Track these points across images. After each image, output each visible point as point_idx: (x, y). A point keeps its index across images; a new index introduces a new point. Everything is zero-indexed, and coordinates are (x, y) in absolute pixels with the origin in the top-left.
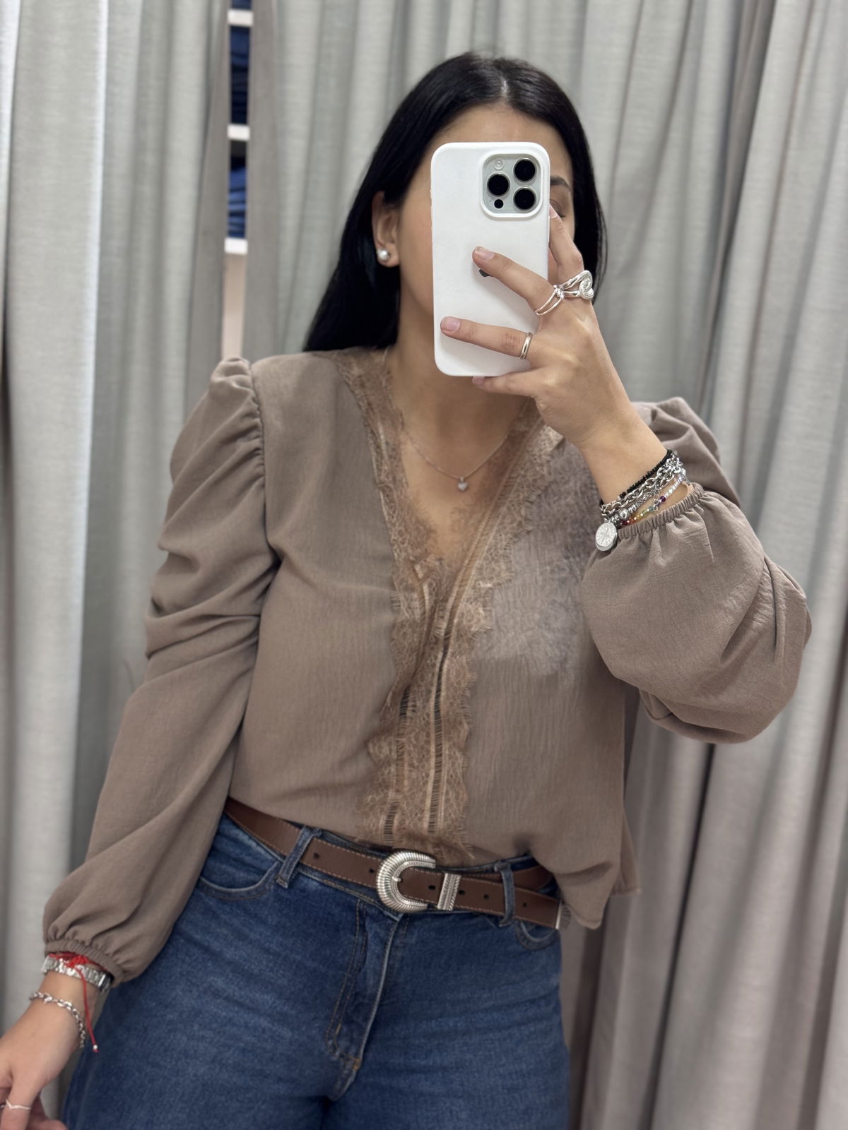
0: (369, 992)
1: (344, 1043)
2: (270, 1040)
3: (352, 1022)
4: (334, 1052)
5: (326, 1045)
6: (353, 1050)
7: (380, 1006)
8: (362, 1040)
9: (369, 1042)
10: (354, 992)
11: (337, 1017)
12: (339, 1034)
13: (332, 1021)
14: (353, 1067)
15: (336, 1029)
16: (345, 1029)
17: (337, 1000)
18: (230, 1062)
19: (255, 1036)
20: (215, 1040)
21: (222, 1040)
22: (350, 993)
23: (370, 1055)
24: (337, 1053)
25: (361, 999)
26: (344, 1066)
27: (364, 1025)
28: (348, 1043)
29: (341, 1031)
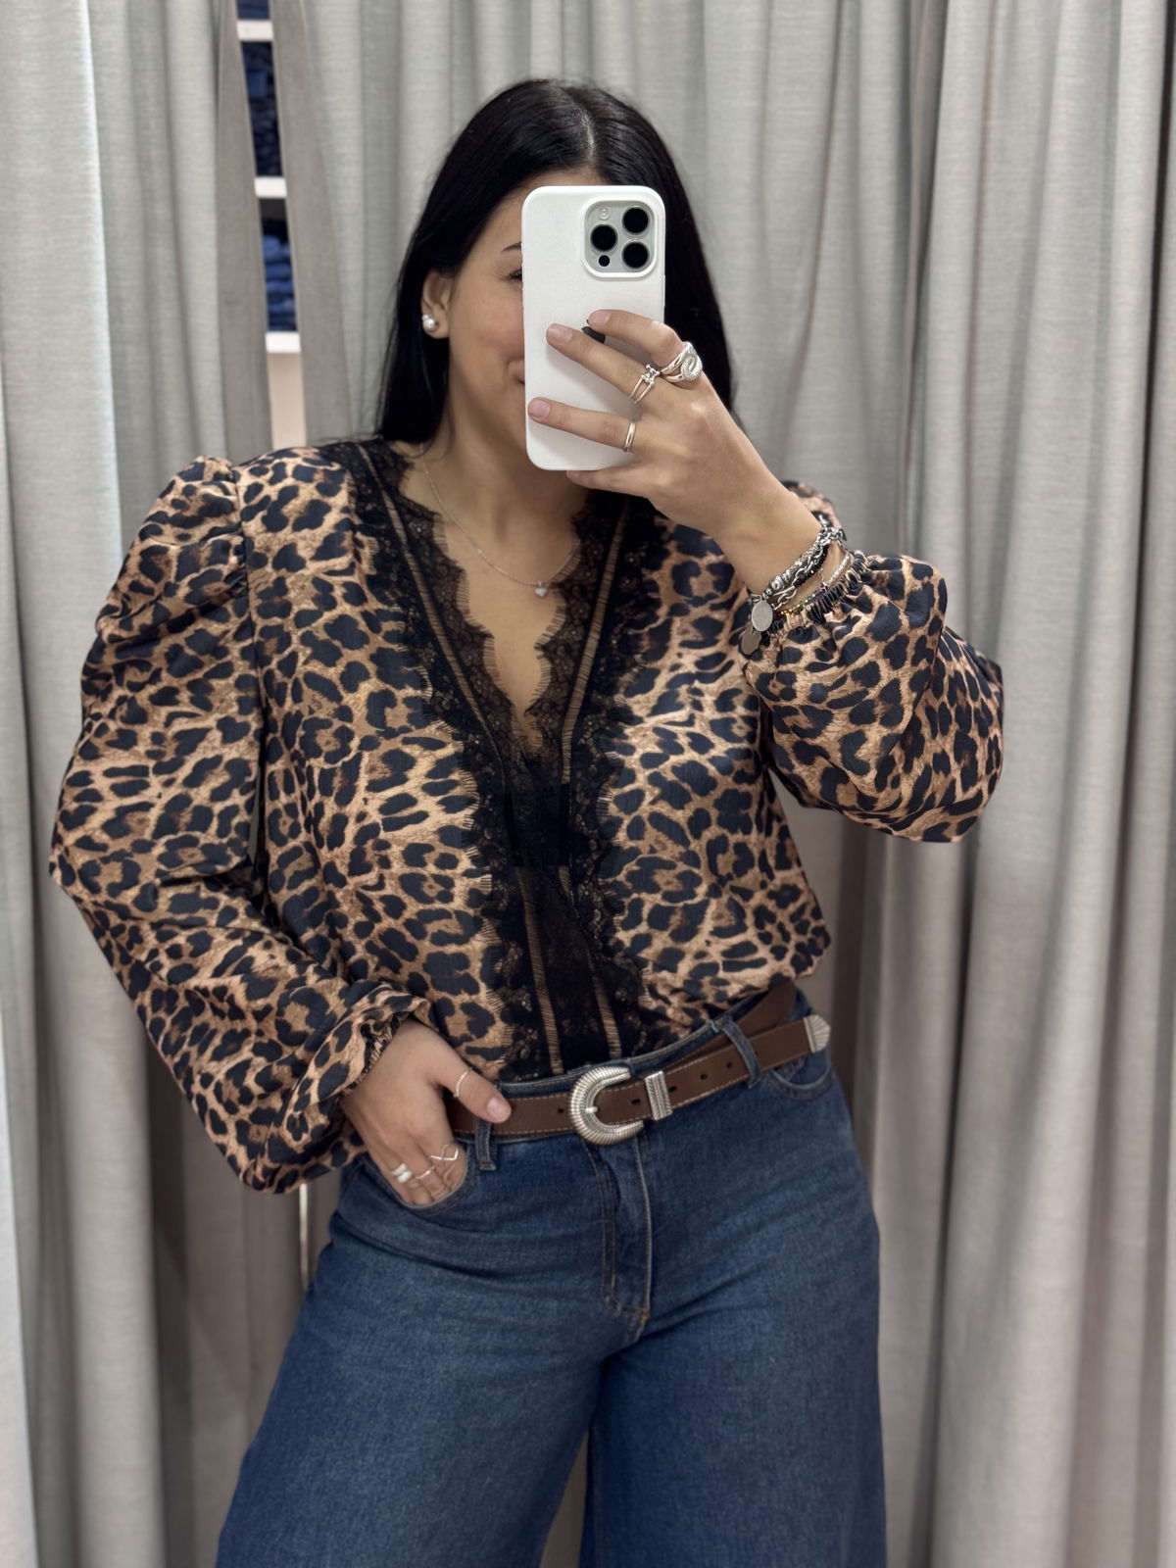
0: (637, 1227)
1: (624, 1295)
2: (533, 1317)
3: (628, 1268)
4: (615, 1308)
5: (603, 1303)
6: (637, 1300)
7: (654, 1238)
8: (644, 1285)
9: (653, 1285)
10: (618, 1236)
11: (608, 1269)
12: (616, 1286)
13: (603, 1275)
14: (640, 1318)
15: (610, 1282)
16: (621, 1279)
17: (602, 1252)
18: (489, 1348)
19: (513, 1315)
20: (466, 1328)
21: (474, 1326)
22: (614, 1239)
23: (658, 1299)
24: (619, 1308)
25: (630, 1240)
26: (630, 1320)
27: (643, 1266)
28: (629, 1294)
29: (617, 1281)
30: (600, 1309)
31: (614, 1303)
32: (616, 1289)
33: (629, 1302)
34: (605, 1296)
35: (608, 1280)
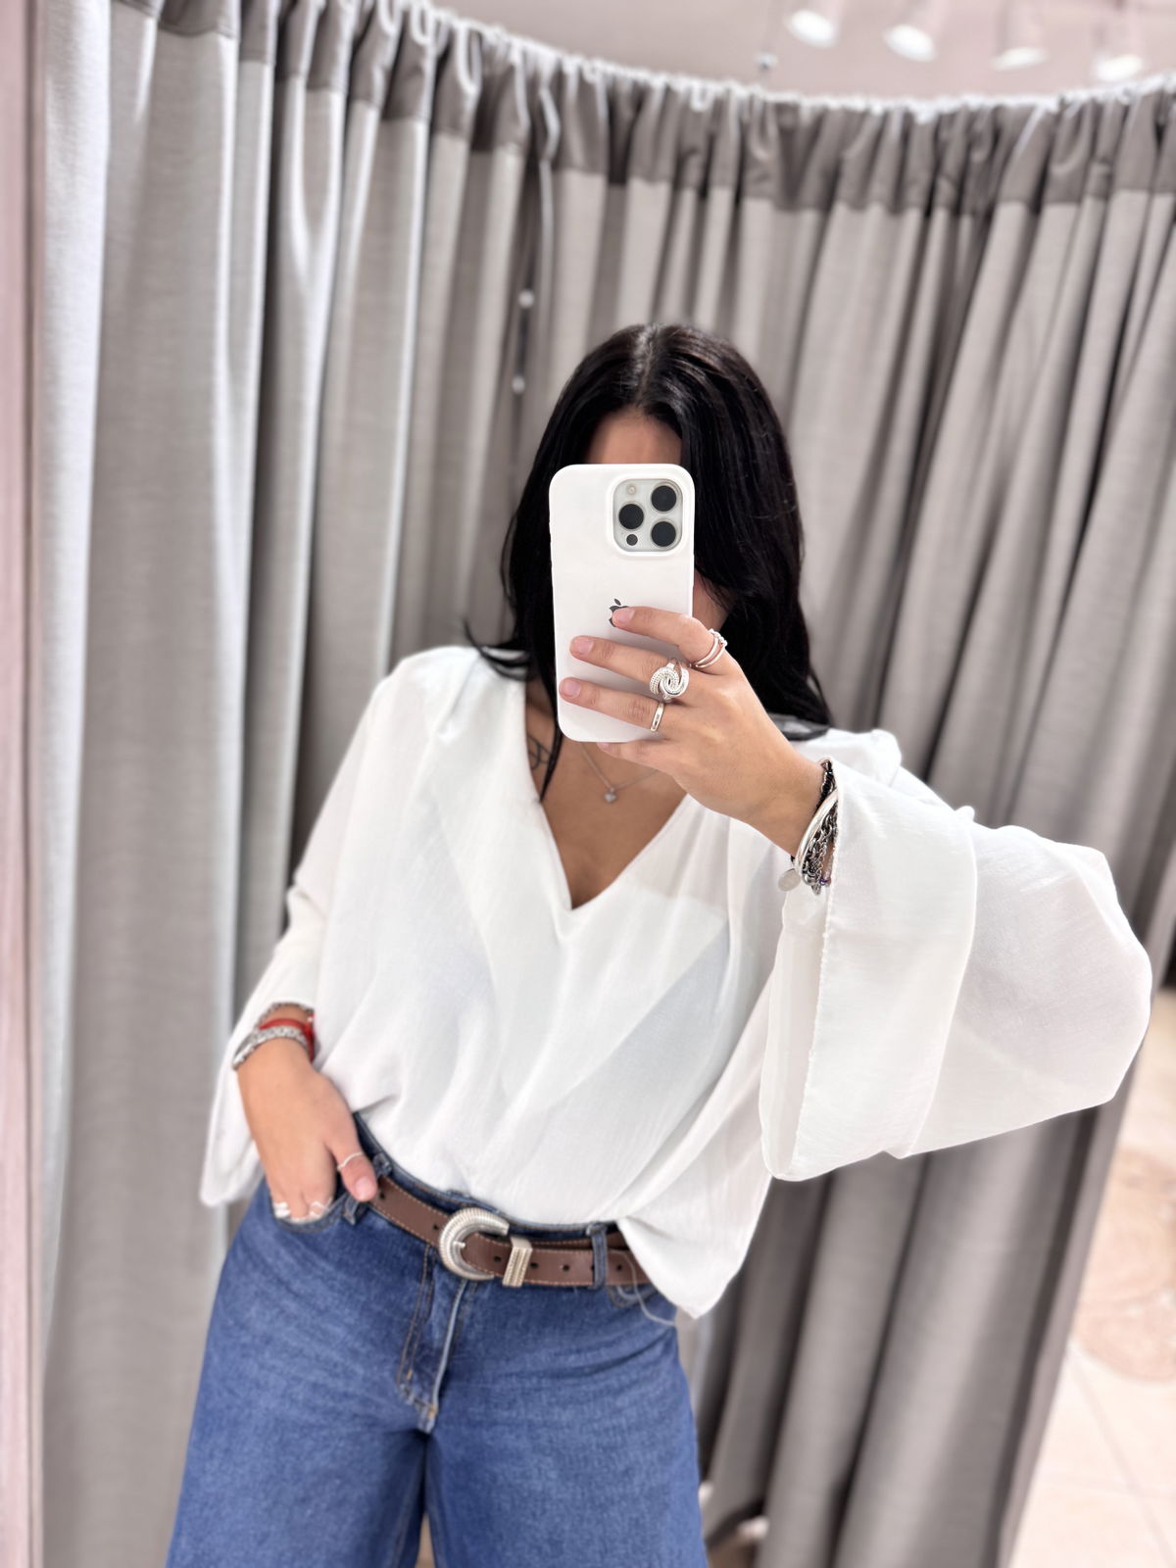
0: (436, 1343)
1: (416, 1389)
3: (422, 1370)
4: (408, 1396)
5: (398, 1387)
6: (427, 1395)
8: (434, 1389)
10: (421, 1342)
12: (411, 1380)
13: (402, 1366)
15: (406, 1374)
17: (404, 1347)
22: (416, 1343)
24: (411, 1398)
25: (427, 1351)
27: (434, 1375)
29: (412, 1377)
30: (396, 1391)
31: (408, 1392)
32: (411, 1382)
33: (421, 1396)
34: (402, 1382)
35: (406, 1371)
